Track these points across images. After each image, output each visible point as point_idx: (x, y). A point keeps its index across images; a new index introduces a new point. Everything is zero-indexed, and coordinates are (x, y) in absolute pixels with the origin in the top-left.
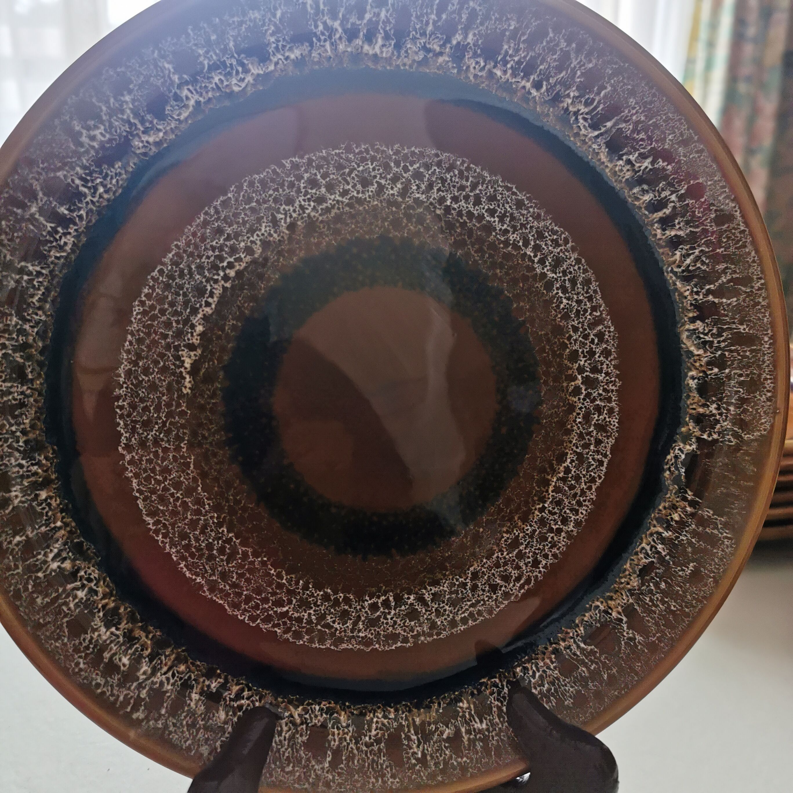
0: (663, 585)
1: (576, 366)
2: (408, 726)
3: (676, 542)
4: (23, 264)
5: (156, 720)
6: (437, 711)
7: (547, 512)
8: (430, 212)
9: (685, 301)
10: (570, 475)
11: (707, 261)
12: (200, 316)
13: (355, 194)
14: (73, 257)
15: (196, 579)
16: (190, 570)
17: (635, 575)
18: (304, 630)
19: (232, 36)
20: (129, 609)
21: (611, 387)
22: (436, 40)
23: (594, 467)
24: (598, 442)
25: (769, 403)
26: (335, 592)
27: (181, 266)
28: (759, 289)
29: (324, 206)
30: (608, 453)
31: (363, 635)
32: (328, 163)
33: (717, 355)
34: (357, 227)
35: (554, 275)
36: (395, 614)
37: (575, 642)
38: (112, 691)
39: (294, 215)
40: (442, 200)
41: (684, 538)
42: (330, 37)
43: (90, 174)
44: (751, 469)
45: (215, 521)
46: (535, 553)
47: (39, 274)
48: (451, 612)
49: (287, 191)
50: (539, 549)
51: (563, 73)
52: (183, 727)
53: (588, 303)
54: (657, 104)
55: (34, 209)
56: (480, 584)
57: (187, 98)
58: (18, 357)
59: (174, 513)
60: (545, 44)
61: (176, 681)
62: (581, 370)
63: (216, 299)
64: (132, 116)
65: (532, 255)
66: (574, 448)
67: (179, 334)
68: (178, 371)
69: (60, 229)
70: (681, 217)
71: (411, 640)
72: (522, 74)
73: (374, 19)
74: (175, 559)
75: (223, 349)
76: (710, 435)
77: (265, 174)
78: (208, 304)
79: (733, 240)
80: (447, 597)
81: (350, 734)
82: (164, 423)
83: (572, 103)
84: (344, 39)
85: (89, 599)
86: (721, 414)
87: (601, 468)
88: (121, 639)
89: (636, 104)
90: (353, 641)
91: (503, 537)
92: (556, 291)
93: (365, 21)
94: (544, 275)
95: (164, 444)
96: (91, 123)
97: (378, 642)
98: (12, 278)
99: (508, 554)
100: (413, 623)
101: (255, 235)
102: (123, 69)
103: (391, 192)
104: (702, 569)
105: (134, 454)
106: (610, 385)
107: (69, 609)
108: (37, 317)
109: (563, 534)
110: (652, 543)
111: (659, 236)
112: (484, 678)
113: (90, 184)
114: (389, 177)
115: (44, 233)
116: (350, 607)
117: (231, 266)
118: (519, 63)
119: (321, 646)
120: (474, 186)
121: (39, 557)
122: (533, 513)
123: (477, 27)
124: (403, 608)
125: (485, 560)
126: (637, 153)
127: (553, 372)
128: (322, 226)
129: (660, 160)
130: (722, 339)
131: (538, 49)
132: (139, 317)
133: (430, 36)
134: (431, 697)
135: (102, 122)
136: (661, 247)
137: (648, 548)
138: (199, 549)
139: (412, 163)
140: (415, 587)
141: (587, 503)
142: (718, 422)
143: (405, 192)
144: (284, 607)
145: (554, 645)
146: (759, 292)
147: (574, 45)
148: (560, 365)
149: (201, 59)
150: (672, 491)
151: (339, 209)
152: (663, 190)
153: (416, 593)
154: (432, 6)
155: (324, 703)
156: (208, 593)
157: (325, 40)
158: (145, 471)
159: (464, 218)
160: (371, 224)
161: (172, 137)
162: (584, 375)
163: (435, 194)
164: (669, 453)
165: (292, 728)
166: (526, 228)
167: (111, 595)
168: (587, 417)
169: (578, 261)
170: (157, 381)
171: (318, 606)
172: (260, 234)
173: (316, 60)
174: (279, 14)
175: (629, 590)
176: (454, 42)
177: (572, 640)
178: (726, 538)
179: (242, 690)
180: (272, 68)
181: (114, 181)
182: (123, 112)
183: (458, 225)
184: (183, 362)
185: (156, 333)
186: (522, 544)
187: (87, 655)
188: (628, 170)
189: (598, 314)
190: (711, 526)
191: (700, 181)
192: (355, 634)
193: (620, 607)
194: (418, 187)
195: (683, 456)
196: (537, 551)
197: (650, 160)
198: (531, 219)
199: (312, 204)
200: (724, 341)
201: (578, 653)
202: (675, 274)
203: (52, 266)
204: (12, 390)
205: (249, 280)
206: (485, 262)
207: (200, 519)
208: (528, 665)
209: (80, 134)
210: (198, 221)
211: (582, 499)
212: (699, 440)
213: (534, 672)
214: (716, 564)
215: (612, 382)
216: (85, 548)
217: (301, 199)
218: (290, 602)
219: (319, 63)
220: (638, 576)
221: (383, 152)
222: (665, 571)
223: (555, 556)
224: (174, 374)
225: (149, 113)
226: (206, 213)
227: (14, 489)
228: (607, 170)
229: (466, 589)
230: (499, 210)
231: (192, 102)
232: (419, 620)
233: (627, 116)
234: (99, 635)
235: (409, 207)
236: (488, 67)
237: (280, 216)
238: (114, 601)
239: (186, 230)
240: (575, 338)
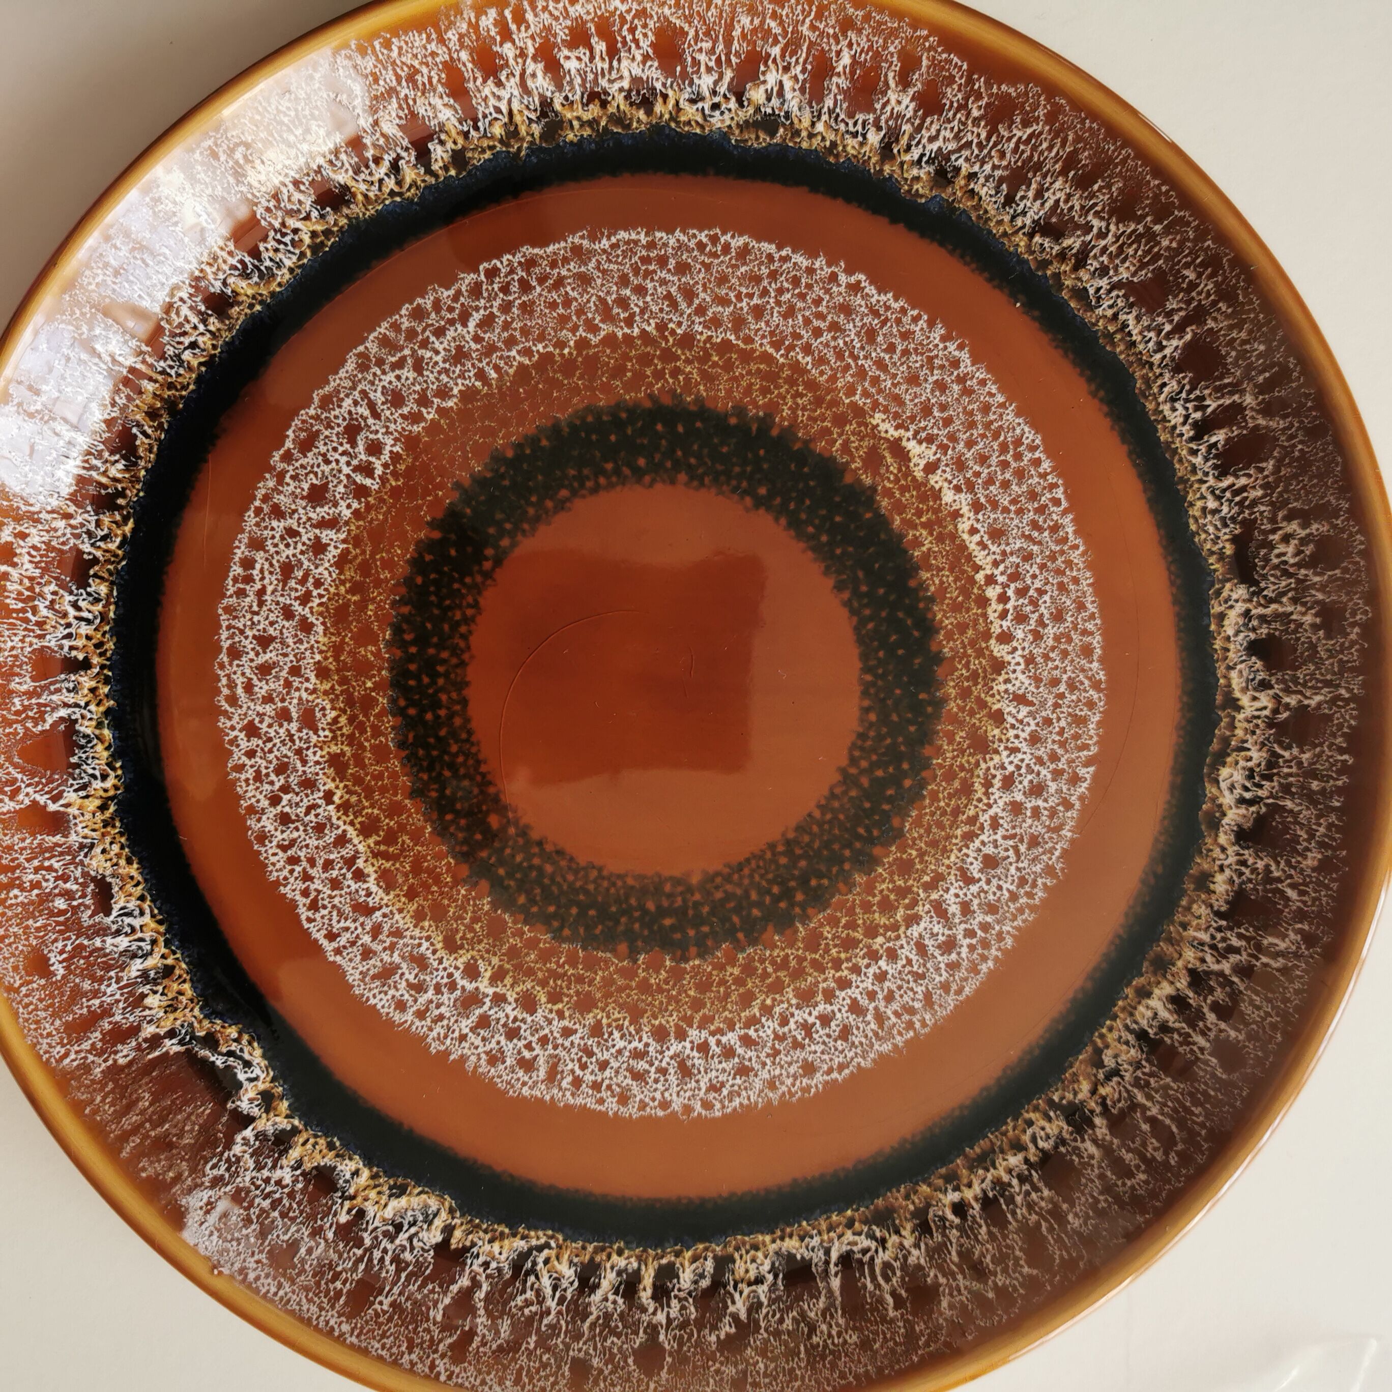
0: (60, 903)
1: (511, 996)
2: (151, 366)
3: (112, 973)
4: (1188, 337)
5: (461, 36)
6: (138, 425)
7: (320, 802)
8: (887, 928)
9: (488, 1237)
10: (349, 875)
11: (527, 1311)
12: (965, 510)
13: (983, 837)
14: (1150, 406)
15: (609, 239)
16: (628, 243)
17: (108, 873)
18: (419, 330)
19: (1300, 812)
20: (635, 125)
21: (438, 1030)
22: (1116, 1096)
23: (334, 922)
24: (367, 954)
25: (237, 1266)
26: (440, 411)
27: (1046, 534)
28: (433, 1366)
29: (997, 783)
30: (338, 959)
31: (345, 404)
32: (1050, 829)
33: (365, 1235)
34: (938, 808)
35: (671, 1053)
36: (340, 471)
37: (77, 705)
38: (551, 14)
39: (1012, 733)
40: (892, 955)
41: (109, 991)
42: (1213, 947)
43: (1240, 504)
44: (149, 1169)
45: (671, 325)
46: (270, 740)
47: (1160, 347)
48: (277, 553)
49: (1050, 746)
50: (271, 751)
51: (955, 1257)
52: (421, 63)
53: (593, 1078)
54: (827, 1373)
55: (1249, 400)
56: (287, 624)
57: (1255, 699)
58: (1073, 242)
59: (723, 280)
60: (1018, 1253)
61: (487, 106)
62: (499, 999)
63: (972, 546)
64: (1281, 610)
65: (724, 1040)
66: (385, 910)
67: (960, 465)
68: (912, 427)
69: (1198, 415)
70: (622, 1312)
71: (281, 466)
72: (991, 1194)
73: (1201, 1024)
74: (658, 235)
75: (900, 508)
76: (246, 1141)
77: (1092, 732)
78: (973, 531)
79: (538, 1372)
80: (306, 564)
81: (211, 277)
82: (856, 358)
83: (901, 1244)
84: (1198, 964)
85: (691, 83)
86: (267, 1181)
87: (324, 932)
88: (603, 83)
89: (845, 1342)
90: (348, 384)
91: (333, 708)
92: (645, 1039)
93: (1206, 1010)
94: (681, 1036)
95: (826, 337)
96: (1309, 550)
97: (317, 418)
98: (1181, 309)
99: (300, 699)
100: (306, 486)
101: (1021, 661)
102: (1353, 636)
103: (953, 891)
104: (43, 982)
105: (842, 289)
106: (442, 1032)
107: (700, 50)
108: (1107, 304)
109: (265, 803)
110: (139, 935)
111: (615, 1257)
112: (134, 531)
113: (1228, 494)
114: (976, 902)
115: (1207, 392)
116: (402, 416)
117: (1003, 598)
118: (1011, 1200)
119: (376, 334)
120: (880, 1018)
121: (799, 68)
122: (334, 780)
123: (1100, 1167)
124: (341, 489)
125: (318, 657)
126: (766, 1302)
127: (528, 954)
128: (972, 760)
129: (733, 1330)
130: (388, 1259)
131: (1015, 1240)
132: (1018, 431)
133: (1127, 1091)
134: (167, 432)
135: (1299, 565)
136: (596, 1251)
137: (137, 922)
138: (648, 274)
139: (972, 948)
140: (358, 527)
141: (285, 873)
142: (259, 1167)
143: (940, 910)
144: (477, 325)
145: (96, 670)
146: (428, 1362)
147: (991, 1295)
148: (530, 973)
149: (1295, 751)
150: (200, 1022)
151: (980, 800)
152: (683, 1308)
153: (347, 523)
154: (1172, 1119)
155: (287, 276)
156: (576, 240)
157: (1213, 937)
158: (809, 286)
159: (846, 972)
160: (928, 831)
161: (1218, 644)
162: (487, 1000)
163: (907, 952)
164: (264, 1056)
165: (289, 207)
166: (768, 1055)
167: (672, 118)
168: (421, 962)
169: (665, 1105)
170: (917, 390)
171: (440, 373)
172: (1019, 668)
173: (1195, 906)
174: (1292, 894)
175: (92, 846)
176: (1098, 1121)
177: (82, 704)
178: (66, 1055)
179: (399, 183)
180: (1223, 839)
181: (1211, 529)
182: (1295, 601)
183: (843, 956)
184: (920, 442)
185: (983, 436)
186: (300, 730)
187: (623, 20)
188: (747, 1271)
189: (564, 1084)
190: (99, 1045)
191: (664, 1374)
192: (356, 393)
193: (77, 812)
194: (933, 935)
195: (241, 1077)
196: (269, 745)
197: (743, 1316)
198: (777, 1072)
199: (1011, 768)
200: (382, 1260)
201: (55, 697)
202: (540, 1249)
203: (1158, 371)
204: (1039, 202)
205: (968, 610)
206: (762, 961)
207: (689, 306)
208: (99, 607)
209: (1304, 526)
210: (1090, 599)
211: (298, 869)
212: (248, 1120)
213: (79, 609)
214: (36, 1009)
215: (446, 1037)
216: (762, 135)
217: (1027, 758)
218: (477, 339)
219: (1188, 909)
220: (104, 877)
221: (1014, 918)
222: (79, 922)
223: (240, 768)
224: (913, 418)
225: (1268, 634)
226: (1092, 617)
227: (912, 106)
228: (768, 1238)
229: (296, 599)
230: (821, 1032)
231: (1245, 701)
232: (303, 498)
233: (832, 1316)
234: (633, 59)
235: (914, 903)
236: (1032, 1149)
237: (1024, 710)
238: (662, 116)
239: (1088, 574)
240: (555, 1023)
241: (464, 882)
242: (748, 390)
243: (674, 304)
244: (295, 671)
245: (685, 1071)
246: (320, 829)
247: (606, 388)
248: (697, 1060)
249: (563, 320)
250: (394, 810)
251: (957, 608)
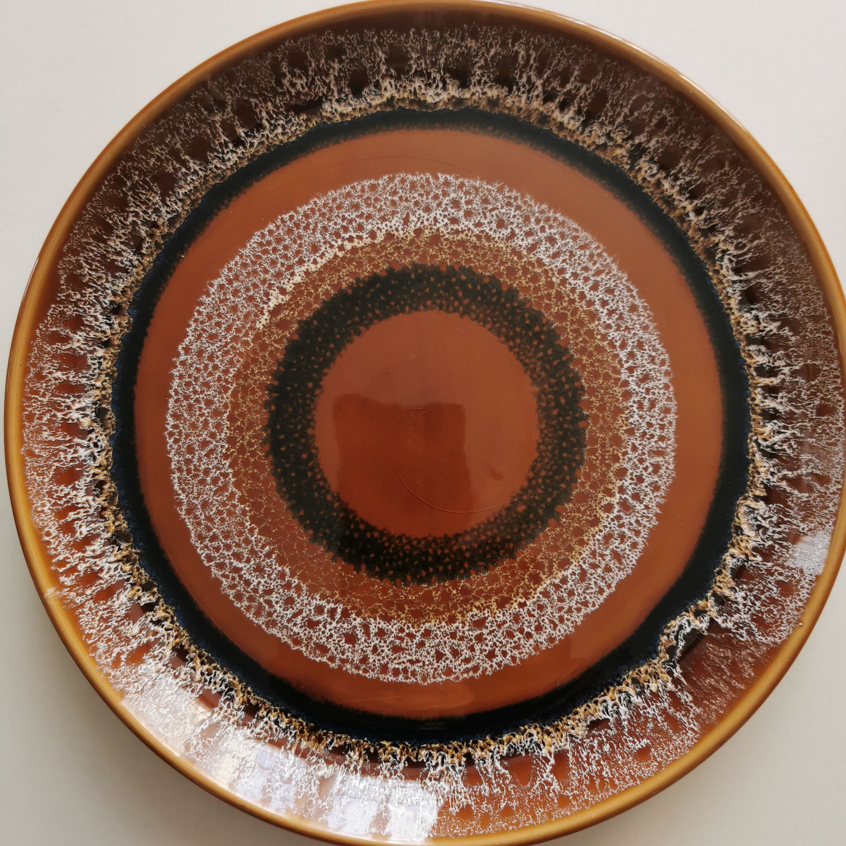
0: (607, 748)
1: (619, 483)
2: (292, 744)
3: (641, 712)
4: (187, 157)
5: (78, 595)
6: (327, 747)
7: (526, 610)
8: (547, 276)
9: (756, 475)
10: (565, 586)
11: (795, 446)
12: (304, 268)
13: (487, 230)
14: (229, 173)
15: (180, 495)
16: (180, 483)
17: (585, 724)
18: (248, 595)
19: (446, 54)
20: (113, 490)
21: (644, 522)
22: (621, 133)
23: (593, 591)
24: (608, 569)
25: (796, 613)
26: (292, 575)
27: (310, 221)
28: (834, 493)
29: (455, 227)
30: (613, 585)
31: (297, 631)
32: (477, 193)
33: (767, 545)
34: (475, 258)
35: (636, 388)
36: (335, 628)
37: (492, 757)
38: (58, 546)
39: (426, 223)
40: (562, 271)
41: (652, 712)
42: (529, 91)
43: (277, 114)
44: (749, 672)
45: (224, 451)
46: (495, 644)
47: (195, 172)
48: (387, 656)
49: (430, 201)
50: (501, 643)
51: (726, 210)
52: (97, 616)
53: (658, 430)
54: (802, 271)
55: (218, 118)
56: (427, 645)
57: (386, 89)
58: (143, 231)
59: (193, 426)
60: (718, 175)
61: (115, 575)
62: (622, 490)
63: (324, 261)
64: (333, 82)
65: (624, 359)
66: (581, 563)
67: (279, 275)
68: (261, 305)
69: (230, 145)
70: (787, 392)
71: (338, 662)
72: (688, 195)
73: (573, 92)
74: (173, 467)
75: (308, 306)
76: (725, 621)
77: (419, 178)
78: (315, 262)
79: (828, 434)
80: (391, 639)
81: (236, 718)
82: (227, 343)
83: (723, 241)
84: (540, 99)
85: (85, 461)
86: (745, 605)
87: (599, 596)
88: (92, 511)
89: (783, 263)
90: (285, 631)
91: (471, 610)
92: (631, 404)
93: (565, 90)
94: (626, 383)
95: (217, 362)
96: (298, 71)
97: (307, 646)
98: (172, 164)
99: (469, 630)
100: (347, 646)
101: (384, 224)
102: (343, 39)
103: (520, 243)
104: (653, 750)
105: (189, 357)
106: (645, 519)
107: (65, 458)
108: (175, 207)
109: (531, 641)
110: (617, 701)
111: (757, 402)
112: (387, 740)
113: (273, 122)
114: (524, 229)
115: (217, 142)
116: (298, 597)
117: (351, 239)
118: (689, 183)
119: (254, 620)
120: (598, 273)
121: (67, 400)
122: (512, 604)
123: (662, 136)
124: (345, 625)
125: (443, 624)
126: (768, 313)
127: (594, 478)
128: (445, 243)
129: (787, 328)
130: (778, 530)
131: (711, 177)
132: (255, 245)
133: (617, 127)
134: (328, 730)
135: (307, 76)
136: (755, 413)
137: (610, 703)
138: (196, 469)
139: (551, 227)
140: (366, 612)
141: (569, 623)
142: (738, 611)
143: (532, 248)
144: (240, 562)
145: (470, 749)
146: (832, 496)
147: (744, 186)
148: (604, 475)
149: (412, 62)
150: (661, 658)
151: (467, 235)
152: (779, 359)
153: (364, 619)
154: (629, 100)
155: (229, 675)
156: (183, 513)
157: (524, 92)
158: (190, 376)
159: (576, 296)
160: (489, 261)
161: (358, 115)
162: (623, 497)
163: (558, 263)
164: (675, 619)
165: (189, 679)
166: (629, 333)
167: (106, 469)
168: (608, 538)
169: (666, 387)
170: (240, 306)
171: (271, 579)
172: (389, 225)
173: (508, 105)
174: (493, 51)
175: (571, 736)
176: (637, 141)
177: (491, 754)
178: (692, 729)
179: (166, 619)
180: (467, 95)
181: (294, 128)
182: (327, 75)
183: (566, 299)
184: (269, 300)
185: (260, 264)
186: (487, 628)
187: (55, 504)
188: (753, 326)
189: (664, 445)
190: (683, 712)
191: (818, 363)
192: (289, 625)
193: (553, 747)
194: (547, 250)
195: (688, 630)
196: (498, 644)
197: (778, 324)
198: (638, 326)
199: (446, 220)
200: (779, 533)
201: (490, 770)
202: (759, 445)
203: (209, 172)
204: (123, 253)
205: (360, 258)
206: (577, 344)
207: (211, 443)
208: (434, 753)
209: (284, 75)
210: (343, 191)
211: (566, 616)
212: (712, 621)
213: (437, 764)
214: (669, 751)
215: (648, 517)
216: (108, 416)
217: (438, 212)
218: (248, 561)
219: (510, 109)
220: (587, 726)
221: (530, 205)
222: (615, 736)
223: (514, 658)
224: (256, 306)
225: (348, 87)
226: (353, 188)
227: (79, 333)
228: (732, 317)
229: (412, 642)
230: (611, 304)
231: (387, 95)
232: (354, 647)
233: (770, 274)
234: (76, 496)
235: (530, 263)
236: (659, 176)
237: (412, 218)
238: (105, 475)
239: (330, 194)
240: (630, 456)
241: (558, 520)
242: (254, 401)
243: (212, 451)
244: (453, 635)
245: (645, 378)
246: (541, 607)
247: (266, 482)
248: (638, 372)
249: (230, 513)
250: (524, 566)
251: (360, 265)
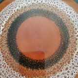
242: (5, 47)
244: (63, 74)
245: (71, 13)
246: (76, 60)
247: (13, 61)
248: (69, 12)
249: (8, 71)
250: (69, 54)
251: (14, 16)
